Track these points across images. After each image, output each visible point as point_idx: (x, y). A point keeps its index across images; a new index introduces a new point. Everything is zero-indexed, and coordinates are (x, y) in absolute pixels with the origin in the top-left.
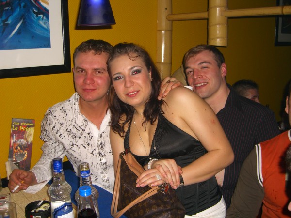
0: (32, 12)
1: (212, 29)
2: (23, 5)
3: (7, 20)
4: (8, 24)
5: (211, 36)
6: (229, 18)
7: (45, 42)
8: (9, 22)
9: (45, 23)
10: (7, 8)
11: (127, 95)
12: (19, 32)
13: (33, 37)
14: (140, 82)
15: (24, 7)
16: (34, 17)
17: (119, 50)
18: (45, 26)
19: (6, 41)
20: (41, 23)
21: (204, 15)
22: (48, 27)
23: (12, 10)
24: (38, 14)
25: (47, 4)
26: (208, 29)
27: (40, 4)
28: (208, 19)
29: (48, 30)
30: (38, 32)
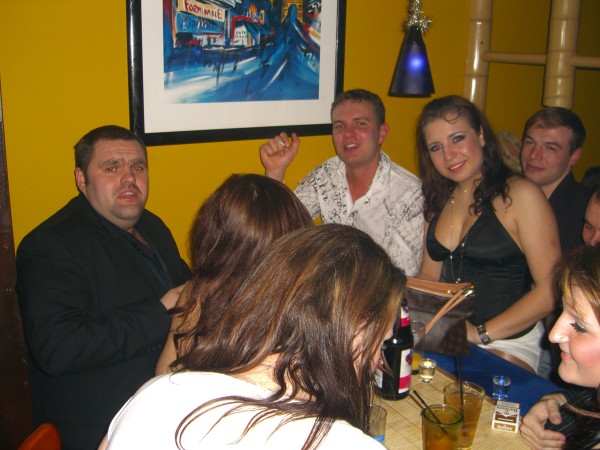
0: (299, 49)
1: (550, 83)
2: (288, 39)
3: (267, 60)
4: (268, 66)
5: (549, 93)
6: (578, 68)
7: (312, 92)
8: (270, 63)
9: (314, 65)
10: (268, 44)
11: (449, 169)
12: (281, 77)
13: (298, 84)
14: (465, 151)
15: (290, 42)
16: (301, 56)
17: (432, 112)
18: (314, 69)
19: (264, 89)
20: (309, 64)
21: (541, 59)
22: (318, 70)
23: (275, 47)
24: (305, 52)
25: (319, 38)
26: (544, 81)
27: (309, 38)
28: (545, 66)
29: (316, 75)
30: (305, 77)
